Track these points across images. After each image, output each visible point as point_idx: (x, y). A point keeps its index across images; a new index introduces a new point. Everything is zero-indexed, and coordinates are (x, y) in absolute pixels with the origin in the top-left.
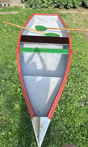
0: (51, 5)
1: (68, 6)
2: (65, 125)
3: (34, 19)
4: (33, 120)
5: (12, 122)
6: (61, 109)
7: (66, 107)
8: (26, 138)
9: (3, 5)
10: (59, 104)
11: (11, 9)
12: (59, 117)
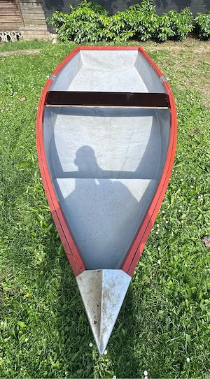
0: (120, 33)
1: (160, 35)
2: (169, 295)
3: (80, 59)
4: (81, 279)
5: (27, 295)
6: (156, 257)
7: (169, 252)
8: (66, 333)
9: (4, 38)
10: (150, 246)
11: (24, 46)
12: (151, 278)
